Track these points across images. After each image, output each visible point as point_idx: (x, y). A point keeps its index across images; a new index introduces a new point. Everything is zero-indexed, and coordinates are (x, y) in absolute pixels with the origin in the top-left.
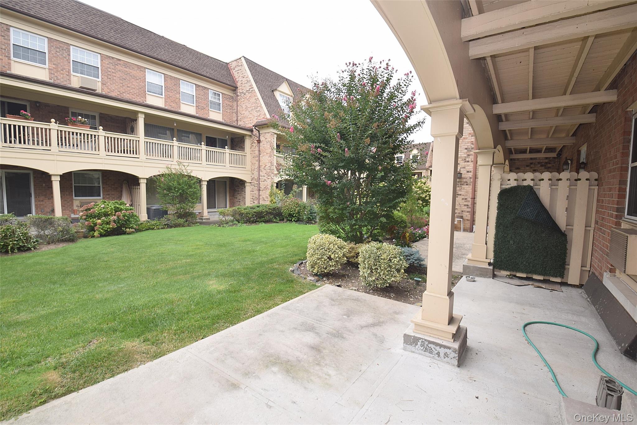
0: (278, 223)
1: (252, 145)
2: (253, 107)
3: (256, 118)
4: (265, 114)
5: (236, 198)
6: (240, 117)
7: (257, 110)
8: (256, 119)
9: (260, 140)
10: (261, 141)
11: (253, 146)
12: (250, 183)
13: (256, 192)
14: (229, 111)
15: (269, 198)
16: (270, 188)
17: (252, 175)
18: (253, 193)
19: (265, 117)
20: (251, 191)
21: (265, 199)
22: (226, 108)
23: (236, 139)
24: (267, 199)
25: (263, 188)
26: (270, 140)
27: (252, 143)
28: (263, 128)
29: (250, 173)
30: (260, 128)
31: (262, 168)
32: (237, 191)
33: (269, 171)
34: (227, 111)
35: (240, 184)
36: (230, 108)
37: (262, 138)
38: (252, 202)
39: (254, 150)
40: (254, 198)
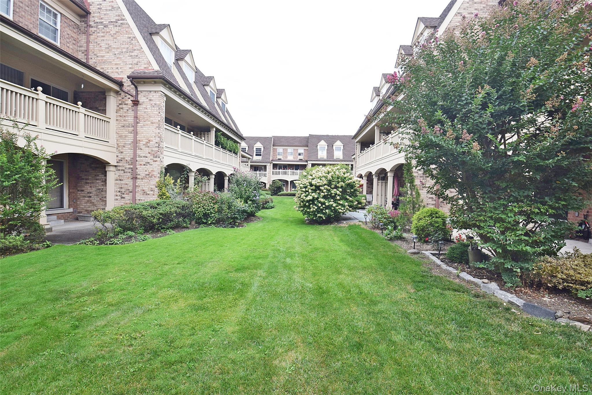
0: (187, 228)
1: (120, 106)
2: (124, 48)
3: (131, 66)
4: (149, 63)
5: (83, 191)
6: (94, 61)
7: (133, 54)
8: (130, 68)
9: (138, 101)
10: (140, 102)
11: (122, 108)
12: (116, 166)
13: (130, 182)
14: (71, 47)
15: (156, 190)
16: (159, 175)
17: (119, 154)
18: (122, 182)
19: (150, 68)
20: (116, 180)
21: (148, 193)
22: (68, 40)
23: (83, 94)
24: (152, 192)
25: (144, 175)
26: (158, 103)
27: (120, 104)
28: (144, 83)
29: (115, 150)
30: (139, 83)
31: (141, 145)
32: (83, 179)
33: (157, 149)
34: (68, 45)
35: (91, 167)
36: (74, 42)
37: (141, 98)
38: (119, 198)
39: (125, 114)
40: (123, 190)
